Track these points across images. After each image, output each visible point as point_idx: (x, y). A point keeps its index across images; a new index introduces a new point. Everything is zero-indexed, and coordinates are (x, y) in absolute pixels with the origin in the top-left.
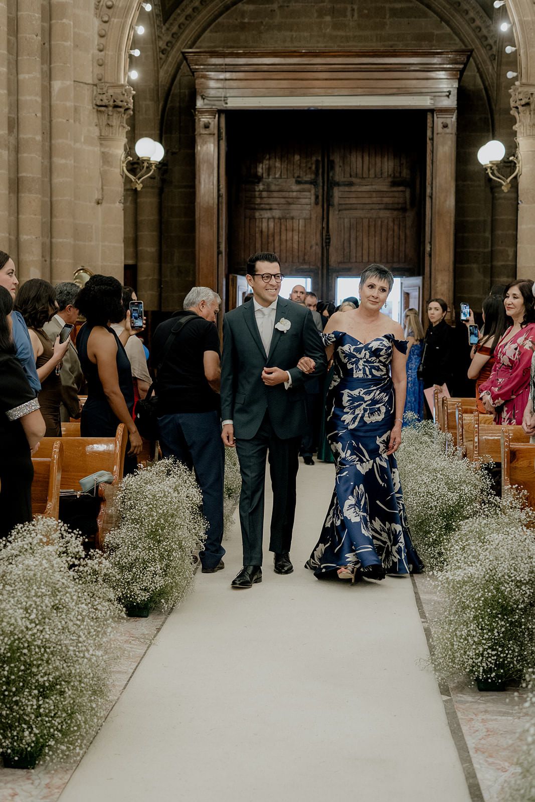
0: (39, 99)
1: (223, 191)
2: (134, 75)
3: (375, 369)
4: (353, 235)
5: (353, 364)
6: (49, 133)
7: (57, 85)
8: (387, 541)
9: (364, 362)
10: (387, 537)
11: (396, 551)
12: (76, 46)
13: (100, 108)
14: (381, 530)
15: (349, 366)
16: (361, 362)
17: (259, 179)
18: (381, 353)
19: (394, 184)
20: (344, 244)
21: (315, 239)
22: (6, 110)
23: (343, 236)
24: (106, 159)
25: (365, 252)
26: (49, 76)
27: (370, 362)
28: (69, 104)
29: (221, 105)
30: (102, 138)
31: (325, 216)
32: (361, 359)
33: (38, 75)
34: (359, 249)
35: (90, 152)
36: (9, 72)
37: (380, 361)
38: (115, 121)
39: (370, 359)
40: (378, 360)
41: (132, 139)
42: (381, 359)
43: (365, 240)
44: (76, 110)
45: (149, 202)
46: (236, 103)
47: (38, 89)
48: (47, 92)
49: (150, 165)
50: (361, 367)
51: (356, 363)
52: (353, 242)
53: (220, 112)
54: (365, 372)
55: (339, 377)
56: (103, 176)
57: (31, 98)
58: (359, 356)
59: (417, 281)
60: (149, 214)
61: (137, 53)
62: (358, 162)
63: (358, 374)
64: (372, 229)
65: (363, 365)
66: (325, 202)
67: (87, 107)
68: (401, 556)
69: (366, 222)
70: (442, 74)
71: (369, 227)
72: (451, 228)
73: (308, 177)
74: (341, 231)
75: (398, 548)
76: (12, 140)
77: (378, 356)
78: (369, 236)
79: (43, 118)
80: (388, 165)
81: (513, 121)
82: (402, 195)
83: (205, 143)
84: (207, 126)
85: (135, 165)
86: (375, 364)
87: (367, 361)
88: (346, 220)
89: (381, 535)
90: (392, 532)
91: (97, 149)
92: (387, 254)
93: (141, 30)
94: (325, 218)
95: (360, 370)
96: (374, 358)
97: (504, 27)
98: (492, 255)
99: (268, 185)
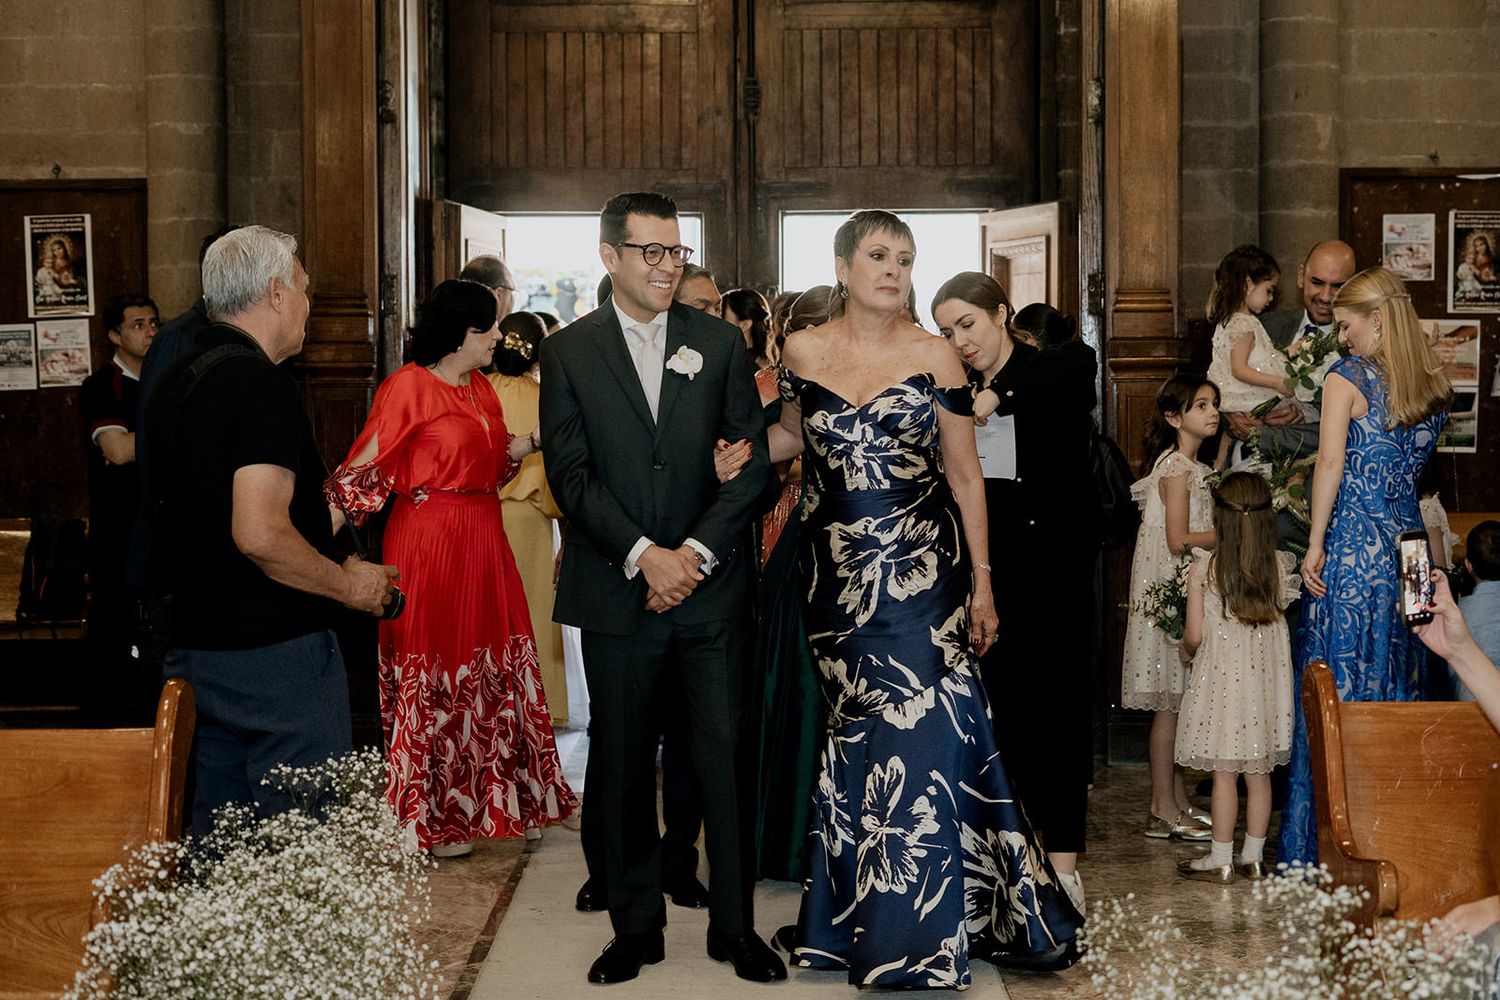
3: (895, 464)
4: (830, 83)
5: (840, 458)
8: (997, 875)
9: (865, 450)
10: (994, 867)
11: (1019, 898)
14: (977, 852)
15: (833, 464)
16: (858, 451)
18: (901, 425)
20: (802, 108)
21: (712, 97)
23: (798, 84)
25: (869, 133)
27: (878, 449)
31: (743, 24)
32: (857, 443)
34: (851, 124)
37: (902, 445)
39: (877, 443)
40: (896, 443)
42: (904, 437)
43: (868, 95)
50: (860, 462)
51: (847, 453)
52: (831, 105)
54: (871, 475)
55: (818, 491)
58: (849, 437)
63: (858, 481)
64: (889, 62)
65: (864, 457)
68: (1032, 910)
69: (869, 39)
71: (879, 54)
74: (792, 70)
75: (1022, 891)
77: (895, 433)
78: (879, 84)
86: (893, 452)
87: (871, 448)
88: (810, 37)
89: (979, 863)
90: (1004, 852)
92: (937, 139)
95: (859, 470)
96: (886, 439)
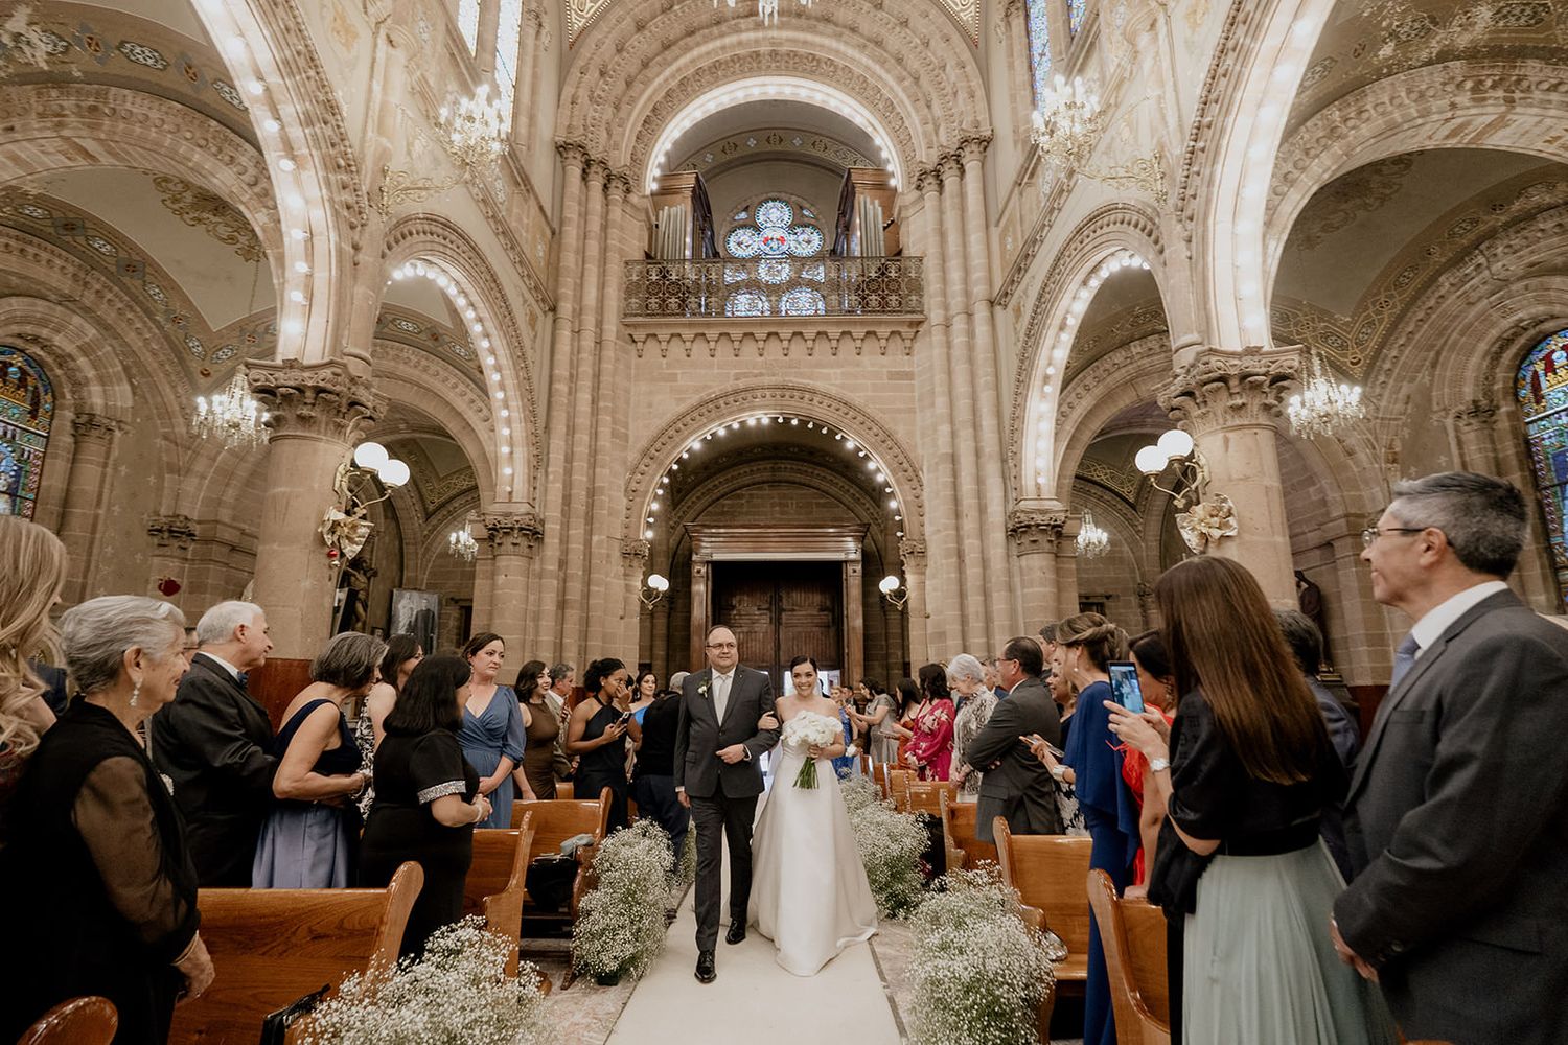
0: (582, 547)
1: (709, 614)
2: (650, 534)
4: (795, 642)
6: (588, 570)
7: (595, 538)
12: (610, 515)
13: (625, 555)
17: (733, 607)
19: (821, 610)
21: (770, 646)
22: (558, 553)
23: (788, 642)
24: (628, 588)
26: (590, 533)
28: (604, 551)
29: (709, 559)
30: (626, 575)
33: (583, 531)
35: (618, 584)
36: (562, 529)
38: (635, 564)
41: (646, 576)
44: (609, 556)
45: (661, 621)
46: (717, 557)
47: (582, 541)
48: (588, 544)
49: (658, 593)
53: (707, 562)
56: (626, 600)
57: (576, 546)
59: (837, 673)
60: (661, 629)
61: (651, 520)
62: (797, 596)
66: (777, 622)
67: (616, 554)
70: (849, 539)
72: (861, 637)
73: (766, 606)
76: (562, 574)
79: (584, 560)
80: (817, 598)
81: (903, 564)
82: (826, 617)
83: (698, 583)
84: (699, 571)
85: (649, 593)
91: (622, 582)
93: (655, 506)
94: (777, 632)
97: (893, 504)
98: (887, 656)
99: (739, 611)
